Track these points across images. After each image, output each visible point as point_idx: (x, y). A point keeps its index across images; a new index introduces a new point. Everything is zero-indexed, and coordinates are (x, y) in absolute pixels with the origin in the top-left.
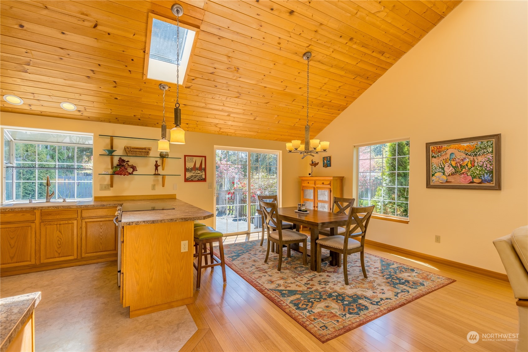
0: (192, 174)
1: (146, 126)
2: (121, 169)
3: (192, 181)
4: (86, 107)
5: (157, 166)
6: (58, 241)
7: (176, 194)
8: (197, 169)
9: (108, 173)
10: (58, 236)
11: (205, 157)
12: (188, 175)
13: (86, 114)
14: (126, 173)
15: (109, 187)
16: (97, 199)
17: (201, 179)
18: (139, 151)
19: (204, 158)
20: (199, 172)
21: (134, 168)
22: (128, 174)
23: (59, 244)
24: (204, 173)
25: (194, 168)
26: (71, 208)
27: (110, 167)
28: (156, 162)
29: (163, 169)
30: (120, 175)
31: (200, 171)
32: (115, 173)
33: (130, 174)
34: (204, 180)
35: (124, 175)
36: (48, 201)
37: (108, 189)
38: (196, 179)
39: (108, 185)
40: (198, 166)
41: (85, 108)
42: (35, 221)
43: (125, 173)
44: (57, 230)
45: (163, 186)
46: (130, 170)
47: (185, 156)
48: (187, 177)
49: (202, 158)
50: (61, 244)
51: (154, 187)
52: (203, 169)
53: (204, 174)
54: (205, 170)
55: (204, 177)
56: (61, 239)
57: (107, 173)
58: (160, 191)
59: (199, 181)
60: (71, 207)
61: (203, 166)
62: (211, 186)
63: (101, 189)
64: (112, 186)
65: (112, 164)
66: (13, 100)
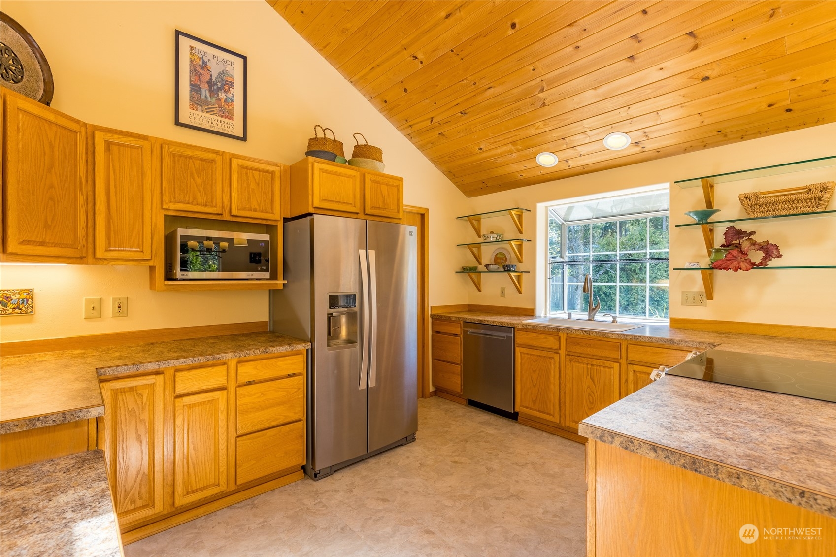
2: (729, 256)
4: (646, 130)
6: (589, 396)
9: (698, 267)
10: (588, 387)
13: (650, 146)
14: (743, 265)
15: (704, 298)
16: (677, 324)
18: (786, 201)
21: (770, 251)
22: (748, 266)
23: (591, 403)
26: (609, 338)
27: (705, 251)
30: (724, 269)
32: (715, 266)
33: (753, 266)
35: (736, 270)
36: (591, 318)
37: (701, 303)
39: (700, 294)
41: (645, 133)
42: (560, 352)
43: (739, 263)
44: (588, 374)
46: (757, 256)
50: (593, 402)
56: (593, 392)
57: (695, 267)
60: (610, 335)
63: (685, 303)
64: (710, 297)
65: (710, 244)
66: (547, 160)
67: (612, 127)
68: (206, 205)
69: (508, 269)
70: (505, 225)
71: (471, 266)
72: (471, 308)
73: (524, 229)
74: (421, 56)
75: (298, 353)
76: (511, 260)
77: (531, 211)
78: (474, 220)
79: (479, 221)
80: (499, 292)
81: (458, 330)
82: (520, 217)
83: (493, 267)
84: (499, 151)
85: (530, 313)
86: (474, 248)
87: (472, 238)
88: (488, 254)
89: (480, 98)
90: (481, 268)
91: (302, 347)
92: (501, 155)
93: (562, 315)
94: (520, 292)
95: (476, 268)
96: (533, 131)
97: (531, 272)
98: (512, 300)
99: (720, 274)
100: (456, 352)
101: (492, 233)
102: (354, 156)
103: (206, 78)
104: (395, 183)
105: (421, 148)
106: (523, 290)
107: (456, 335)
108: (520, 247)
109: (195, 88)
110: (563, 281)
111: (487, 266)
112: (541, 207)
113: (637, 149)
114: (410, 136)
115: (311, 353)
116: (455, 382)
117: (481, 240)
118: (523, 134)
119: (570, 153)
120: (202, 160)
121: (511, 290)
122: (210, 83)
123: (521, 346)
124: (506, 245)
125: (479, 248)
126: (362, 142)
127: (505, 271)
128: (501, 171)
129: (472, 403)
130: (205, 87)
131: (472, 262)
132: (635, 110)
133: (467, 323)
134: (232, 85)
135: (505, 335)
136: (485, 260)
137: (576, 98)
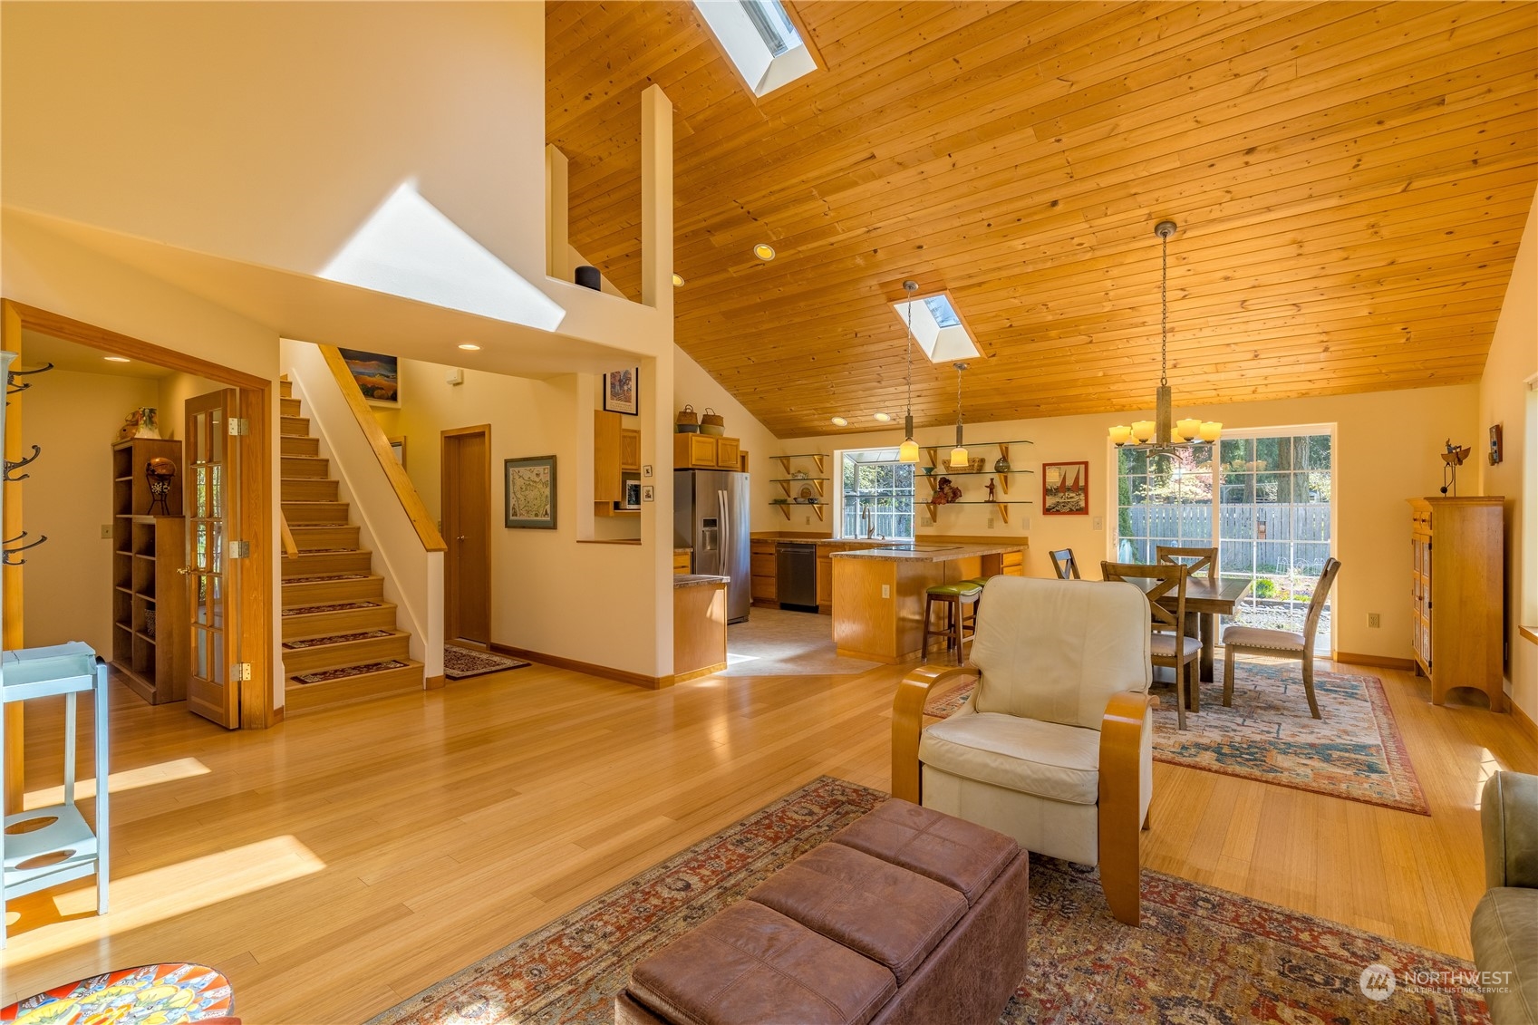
0: (1057, 500)
1: (979, 421)
2: (942, 494)
3: (1058, 512)
5: (991, 488)
7: (1027, 538)
8: (1069, 489)
11: (1086, 464)
12: (1051, 501)
15: (932, 521)
16: (921, 539)
17: (1077, 510)
19: (1083, 467)
20: (1072, 495)
21: (956, 494)
24: (1082, 497)
25: (1063, 488)
27: (931, 492)
28: (992, 480)
29: (1006, 493)
30: (939, 503)
31: (1073, 492)
32: (934, 502)
33: (947, 502)
34: (1084, 511)
36: (870, 537)
37: (931, 525)
38: (1066, 509)
39: (930, 519)
40: (1069, 482)
43: (943, 500)
45: (1006, 522)
46: (953, 496)
47: (1045, 465)
48: (1047, 506)
49: (1078, 466)
51: (991, 523)
52: (1081, 489)
53: (1084, 498)
54: (1085, 490)
55: (1082, 504)
58: (1000, 531)
59: (1071, 512)
61: (1082, 483)
62: (1100, 524)
63: (923, 525)
64: (935, 521)
65: (933, 488)
66: (839, 422)
67: (879, 410)
68: (632, 464)
69: (812, 502)
70: (810, 465)
71: (782, 498)
72: (781, 534)
73: (825, 469)
74: (753, 359)
75: (686, 554)
76: (815, 494)
77: (831, 456)
78: (785, 460)
79: (788, 461)
80: (805, 520)
81: (773, 550)
82: (821, 460)
83: (800, 500)
84: (805, 412)
85: (830, 535)
86: (785, 484)
87: (782, 475)
88: (795, 489)
89: (792, 384)
90: (790, 500)
91: (689, 550)
92: (807, 415)
93: (852, 537)
94: (821, 520)
95: (786, 500)
96: (828, 405)
97: (830, 504)
98: (815, 527)
99: (940, 507)
100: (771, 567)
101: (799, 472)
102: (703, 422)
103: (618, 378)
104: (735, 444)
105: (743, 403)
106: (824, 519)
107: (771, 554)
108: (821, 484)
109: (613, 385)
110: (855, 511)
111: (795, 499)
112: (837, 453)
113: (895, 423)
114: (735, 396)
115: (693, 554)
116: (771, 591)
117: (790, 477)
118: (822, 405)
119: (854, 420)
120: (630, 437)
121: (814, 518)
122: (620, 381)
123: (820, 557)
124: (811, 482)
125: (789, 484)
126: (711, 413)
127: (810, 503)
128: (806, 425)
129: (786, 607)
130: (617, 383)
131: (782, 495)
132: (887, 404)
133: (780, 544)
134: (630, 379)
135: (808, 550)
136: (794, 494)
137: (853, 394)
